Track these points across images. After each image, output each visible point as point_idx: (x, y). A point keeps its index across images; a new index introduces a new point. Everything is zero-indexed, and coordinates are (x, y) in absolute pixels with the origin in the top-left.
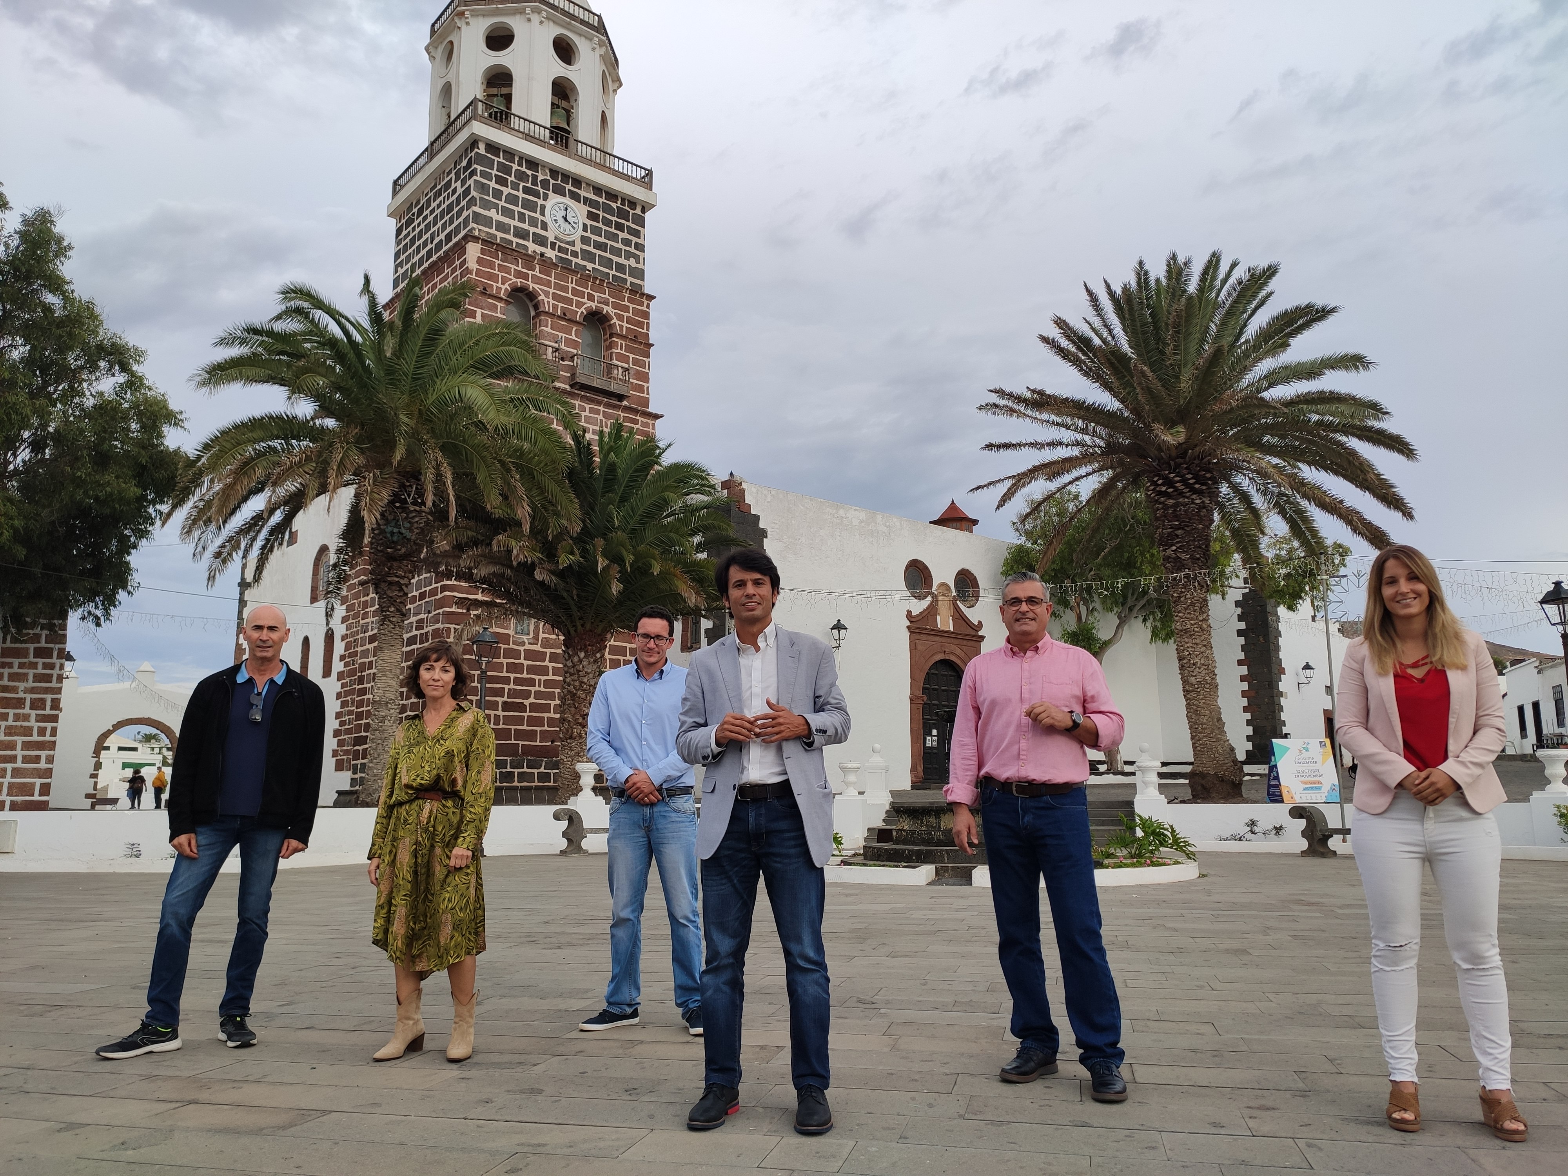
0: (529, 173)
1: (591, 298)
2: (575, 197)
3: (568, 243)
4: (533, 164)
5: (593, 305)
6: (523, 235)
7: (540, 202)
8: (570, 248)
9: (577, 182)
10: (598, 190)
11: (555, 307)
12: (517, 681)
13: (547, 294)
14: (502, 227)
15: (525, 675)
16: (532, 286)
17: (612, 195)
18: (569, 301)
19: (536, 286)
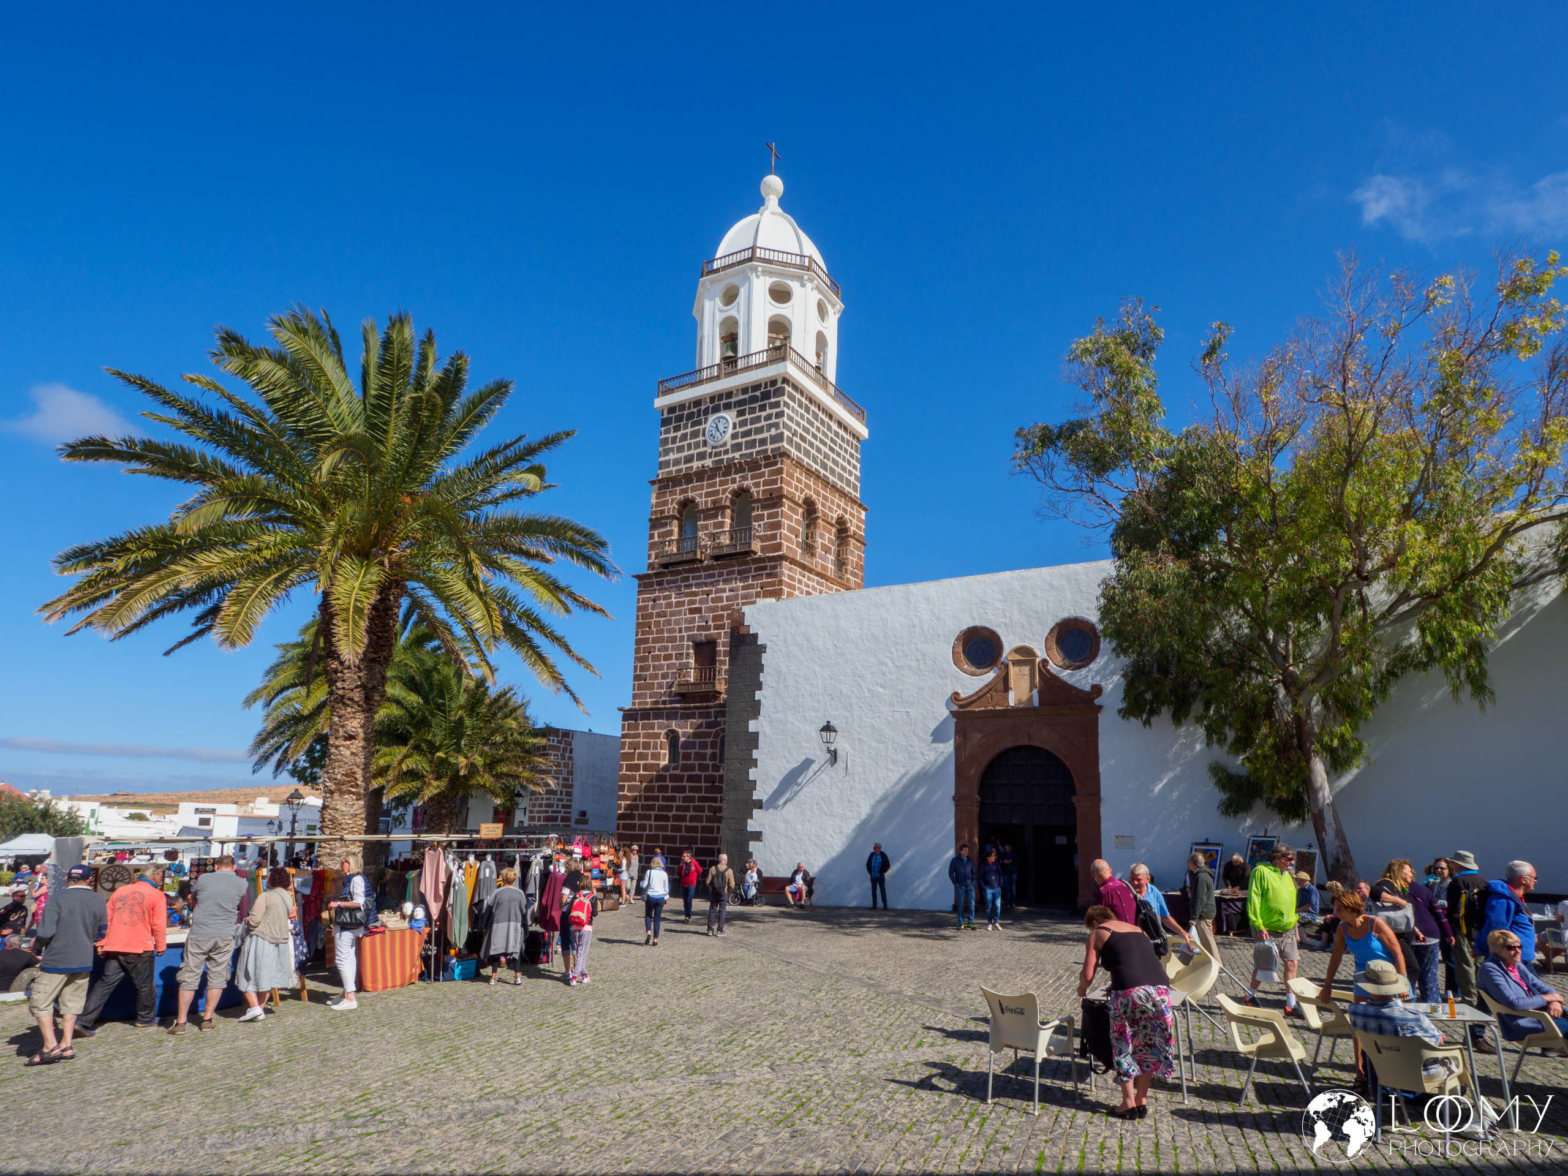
0: (695, 410)
1: (734, 481)
2: (727, 407)
3: (722, 446)
4: (697, 403)
5: (735, 486)
6: (689, 459)
7: (701, 427)
8: (722, 449)
9: (729, 394)
10: (745, 390)
11: (706, 502)
12: (665, 799)
13: (700, 496)
14: (677, 462)
15: (669, 794)
16: (690, 494)
17: (756, 387)
18: (717, 492)
19: (693, 494)
